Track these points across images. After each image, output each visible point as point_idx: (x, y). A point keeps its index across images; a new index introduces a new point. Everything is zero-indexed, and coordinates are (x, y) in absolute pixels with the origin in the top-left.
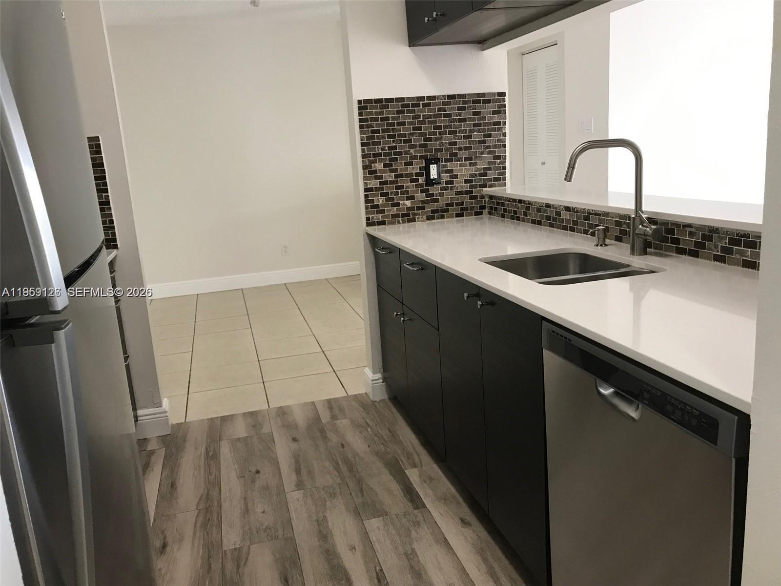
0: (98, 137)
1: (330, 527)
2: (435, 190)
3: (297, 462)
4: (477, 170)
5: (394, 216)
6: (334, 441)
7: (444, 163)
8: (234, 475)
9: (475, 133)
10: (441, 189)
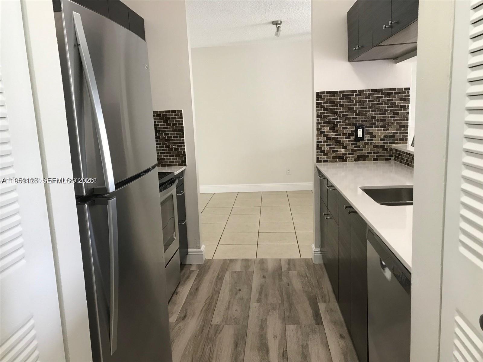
0: (182, 110)
1: (267, 324)
2: (360, 144)
3: (261, 288)
4: (389, 133)
5: (334, 158)
6: (285, 281)
7: (367, 129)
8: (227, 290)
9: (388, 112)
10: (364, 143)
